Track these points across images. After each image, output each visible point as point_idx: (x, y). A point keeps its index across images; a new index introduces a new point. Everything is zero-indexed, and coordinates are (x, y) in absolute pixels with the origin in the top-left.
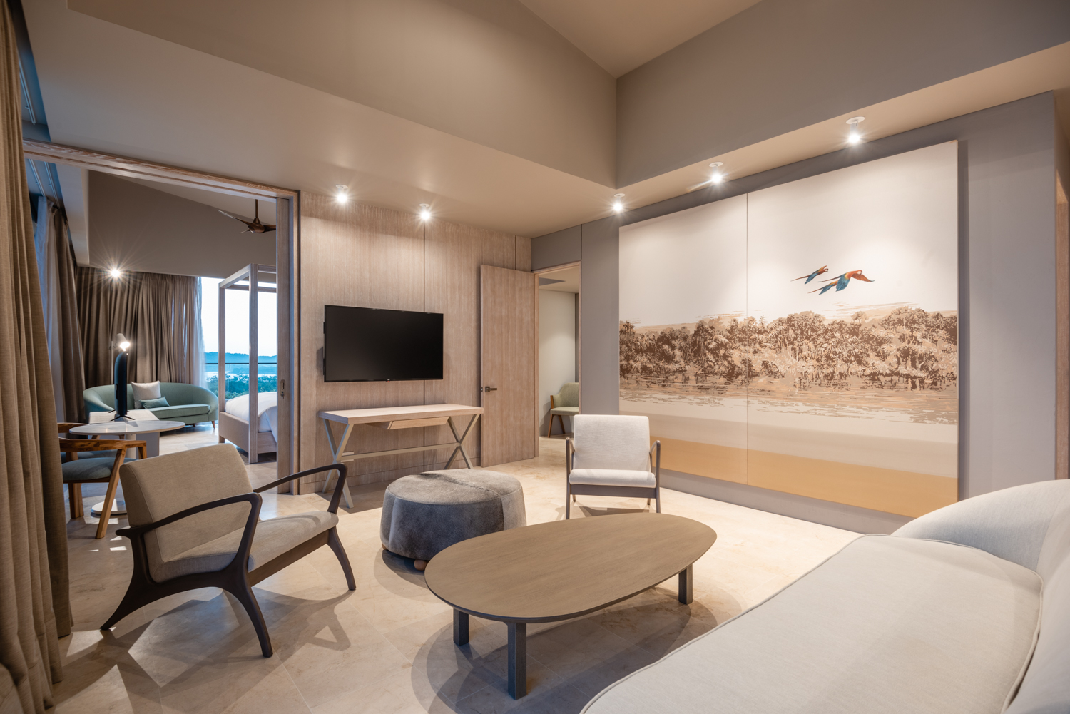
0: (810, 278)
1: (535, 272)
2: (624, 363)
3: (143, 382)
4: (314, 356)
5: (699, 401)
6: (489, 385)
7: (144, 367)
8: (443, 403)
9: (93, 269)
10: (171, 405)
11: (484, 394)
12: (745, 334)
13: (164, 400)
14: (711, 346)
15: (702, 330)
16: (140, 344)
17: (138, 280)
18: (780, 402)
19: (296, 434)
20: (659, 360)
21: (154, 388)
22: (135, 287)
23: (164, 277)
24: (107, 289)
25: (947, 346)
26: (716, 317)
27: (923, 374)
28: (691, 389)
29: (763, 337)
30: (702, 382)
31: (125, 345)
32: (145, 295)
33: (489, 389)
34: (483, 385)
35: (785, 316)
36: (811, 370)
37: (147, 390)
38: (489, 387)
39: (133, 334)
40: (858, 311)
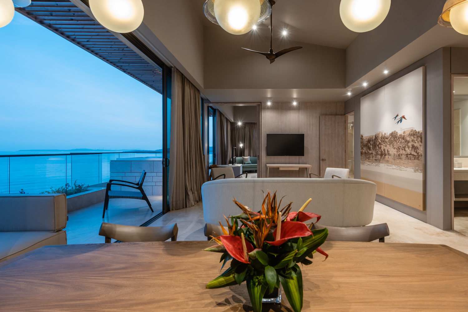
0: (395, 118)
1: (346, 115)
2: (361, 150)
3: (246, 156)
4: (265, 148)
5: (375, 165)
6: (323, 158)
7: (246, 152)
8: (306, 164)
9: (235, 123)
10: (252, 164)
11: (321, 162)
12: (384, 138)
13: (250, 162)
14: (378, 144)
15: (376, 137)
16: (245, 145)
17: (245, 124)
18: (390, 165)
19: (260, 170)
20: (368, 149)
21: (248, 158)
22: (244, 127)
23: (252, 123)
24: (238, 128)
25: (420, 143)
26: (378, 133)
27: (416, 154)
28: (374, 160)
29: (387, 140)
30: (376, 157)
31: (241, 145)
32: (247, 130)
33: (323, 160)
34: (321, 159)
35: (391, 132)
36: (396, 153)
37: (246, 159)
38: (323, 159)
39: (244, 142)
40: (404, 130)
